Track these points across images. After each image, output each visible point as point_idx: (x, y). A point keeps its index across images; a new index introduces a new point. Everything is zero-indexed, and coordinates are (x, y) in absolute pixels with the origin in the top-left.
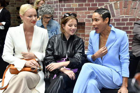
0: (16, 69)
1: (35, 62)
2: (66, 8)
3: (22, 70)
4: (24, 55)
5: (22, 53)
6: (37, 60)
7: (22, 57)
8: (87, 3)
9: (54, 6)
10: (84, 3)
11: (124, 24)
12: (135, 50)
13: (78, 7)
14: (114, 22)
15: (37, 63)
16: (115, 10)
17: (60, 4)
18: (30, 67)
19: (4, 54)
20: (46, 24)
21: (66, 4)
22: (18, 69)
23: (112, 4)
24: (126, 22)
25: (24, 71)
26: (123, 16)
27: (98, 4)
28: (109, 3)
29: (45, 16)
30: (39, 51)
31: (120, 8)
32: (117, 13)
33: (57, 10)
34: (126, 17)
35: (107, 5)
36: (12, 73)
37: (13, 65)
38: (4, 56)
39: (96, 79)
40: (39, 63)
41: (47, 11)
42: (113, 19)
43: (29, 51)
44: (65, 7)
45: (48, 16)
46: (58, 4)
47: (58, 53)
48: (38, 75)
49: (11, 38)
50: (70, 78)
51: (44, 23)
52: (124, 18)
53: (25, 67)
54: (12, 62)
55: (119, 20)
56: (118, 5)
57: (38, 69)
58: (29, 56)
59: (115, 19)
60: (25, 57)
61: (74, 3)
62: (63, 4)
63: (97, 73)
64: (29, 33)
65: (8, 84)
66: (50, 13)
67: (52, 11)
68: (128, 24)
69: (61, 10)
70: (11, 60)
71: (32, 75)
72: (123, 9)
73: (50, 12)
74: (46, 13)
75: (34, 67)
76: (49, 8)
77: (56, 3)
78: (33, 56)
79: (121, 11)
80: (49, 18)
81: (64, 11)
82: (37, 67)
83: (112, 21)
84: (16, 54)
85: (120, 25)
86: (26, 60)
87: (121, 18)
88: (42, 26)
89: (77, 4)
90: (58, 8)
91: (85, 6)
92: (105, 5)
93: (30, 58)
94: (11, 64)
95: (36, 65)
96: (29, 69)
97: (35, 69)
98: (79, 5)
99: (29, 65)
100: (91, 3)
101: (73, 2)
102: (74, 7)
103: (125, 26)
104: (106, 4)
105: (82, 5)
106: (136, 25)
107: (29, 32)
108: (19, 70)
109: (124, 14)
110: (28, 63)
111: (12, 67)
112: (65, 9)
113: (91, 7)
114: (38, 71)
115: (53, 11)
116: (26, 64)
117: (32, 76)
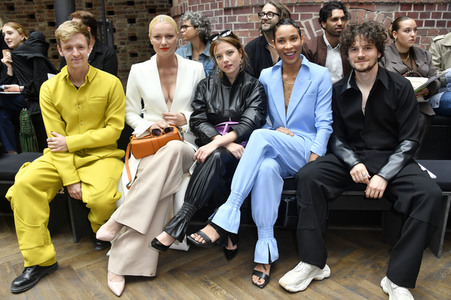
2: (239, 23)
9: (214, 21)
17: (227, 16)
21: (237, 16)
44: (235, 21)
46: (223, 16)
47: (215, 109)
61: (254, 14)
62: (232, 15)
64: (166, 71)
77: (219, 15)
90: (223, 24)
101: (251, 12)
102: (254, 22)
107: (167, 68)
112: (237, 26)
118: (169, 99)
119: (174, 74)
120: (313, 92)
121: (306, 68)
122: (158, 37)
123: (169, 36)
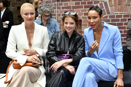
0: (19, 64)
1: (36, 58)
2: (64, 6)
3: (24, 65)
4: (26, 52)
5: (24, 50)
6: (38, 55)
7: (24, 53)
8: (83, 1)
9: (52, 5)
10: (80, 2)
11: (118, 20)
12: (130, 44)
13: (74, 5)
14: (109, 18)
15: (38, 59)
16: (109, 7)
17: (58, 3)
18: (32, 62)
19: (7, 50)
20: (45, 22)
21: (63, 3)
22: (20, 64)
23: (106, 2)
24: (120, 18)
25: (26, 65)
26: (118, 12)
27: (93, 2)
28: (104, 1)
29: (44, 14)
30: (40, 48)
31: (115, 5)
32: (112, 10)
33: (55, 9)
34: (120, 13)
35: (102, 3)
36: (15, 68)
37: (16, 61)
38: (7, 52)
39: (94, 72)
40: (40, 59)
41: (46, 10)
42: (108, 16)
43: (30, 48)
44: (62, 5)
45: (47, 15)
46: (56, 3)
48: (39, 69)
49: (14, 36)
50: (71, 72)
51: (43, 21)
52: (119, 14)
53: (27, 62)
54: (14, 58)
55: (113, 17)
56: (113, 2)
57: (39, 63)
58: (30, 52)
59: (110, 16)
60: (27, 53)
61: (71, 2)
62: (61, 3)
63: (94, 66)
64: (30, 31)
65: (12, 78)
66: (49, 12)
67: (50, 9)
68: (122, 20)
69: (59, 8)
70: (14, 56)
71: (33, 69)
72: (118, 6)
73: (49, 10)
74: (45, 12)
75: (35, 62)
76: (48, 6)
77: (54, 2)
78: (34, 52)
79: (115, 8)
80: (48, 16)
81: (61, 10)
82: (38, 62)
83: (107, 18)
84: (18, 50)
85: (115, 22)
86: (28, 56)
87: (116, 15)
88: (42, 24)
89: (74, 2)
90: (56, 7)
91: (81, 4)
92: (100, 3)
93: (32, 53)
94: (14, 59)
95: (37, 60)
96: (31, 64)
97: (36, 64)
98: (76, 4)
99: (30, 60)
100: (87, 1)
102: (71, 6)
103: (120, 22)
104: (101, 1)
105: (79, 3)
106: (130, 21)
107: (30, 30)
108: (22, 65)
109: (119, 10)
110: (30, 58)
111: (15, 62)
112: (63, 8)
113: (87, 5)
114: (39, 65)
115: (52, 10)
116: (28, 59)
117: (33, 71)
118: (30, 45)
119: (33, 32)
120: (111, 39)
121: (107, 27)
122: (26, 14)
123: (32, 14)
